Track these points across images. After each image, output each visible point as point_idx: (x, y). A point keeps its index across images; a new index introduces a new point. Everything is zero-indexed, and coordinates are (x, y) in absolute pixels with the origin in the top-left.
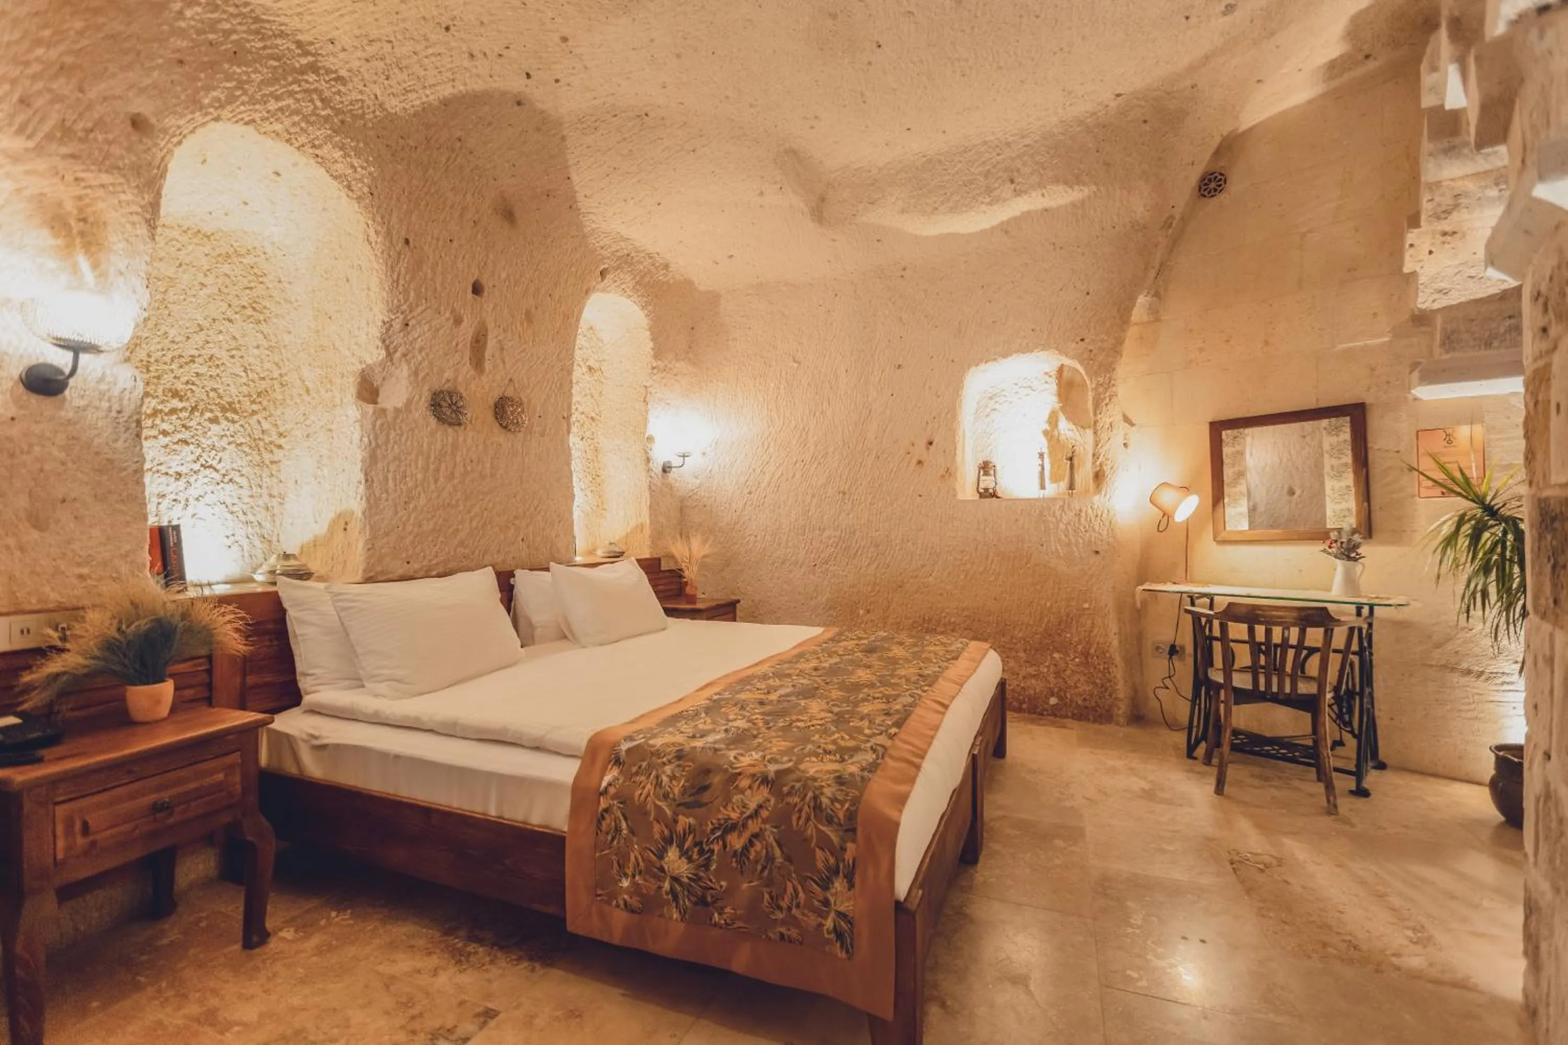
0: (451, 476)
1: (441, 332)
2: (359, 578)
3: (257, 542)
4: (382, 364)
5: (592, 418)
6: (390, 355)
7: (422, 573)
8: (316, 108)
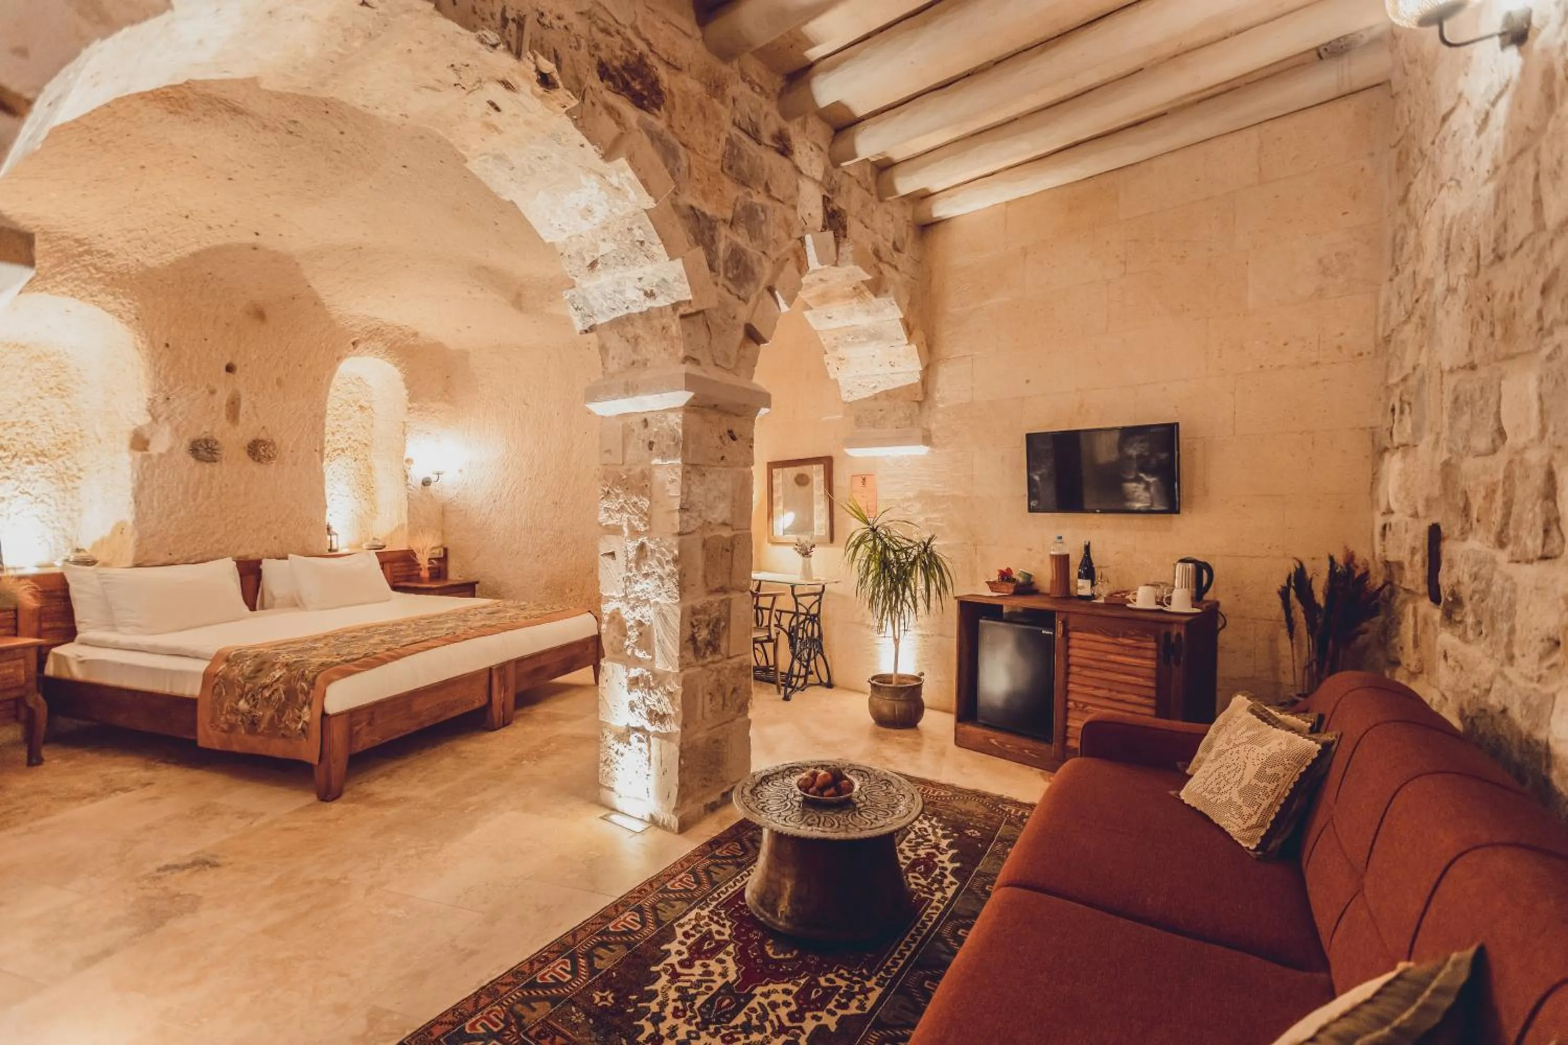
0: (209, 496)
1: (198, 401)
2: (130, 563)
3: (62, 541)
4: (149, 425)
5: (366, 445)
6: (155, 419)
7: (182, 561)
8: (92, 274)
